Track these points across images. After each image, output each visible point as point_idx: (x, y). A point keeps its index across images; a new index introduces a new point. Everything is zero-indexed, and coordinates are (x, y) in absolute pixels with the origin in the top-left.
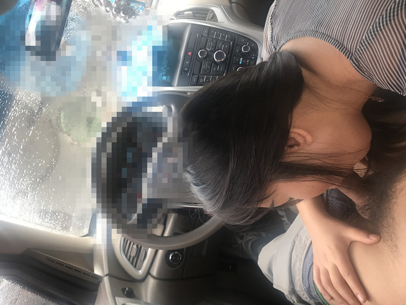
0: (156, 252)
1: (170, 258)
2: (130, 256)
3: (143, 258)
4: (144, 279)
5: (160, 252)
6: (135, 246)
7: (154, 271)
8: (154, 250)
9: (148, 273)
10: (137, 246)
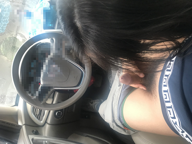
0: (49, 112)
1: (56, 114)
2: (36, 114)
3: (43, 115)
4: (44, 125)
5: (51, 112)
6: (38, 110)
7: (49, 121)
8: (48, 111)
9: (46, 122)
10: (40, 109)
